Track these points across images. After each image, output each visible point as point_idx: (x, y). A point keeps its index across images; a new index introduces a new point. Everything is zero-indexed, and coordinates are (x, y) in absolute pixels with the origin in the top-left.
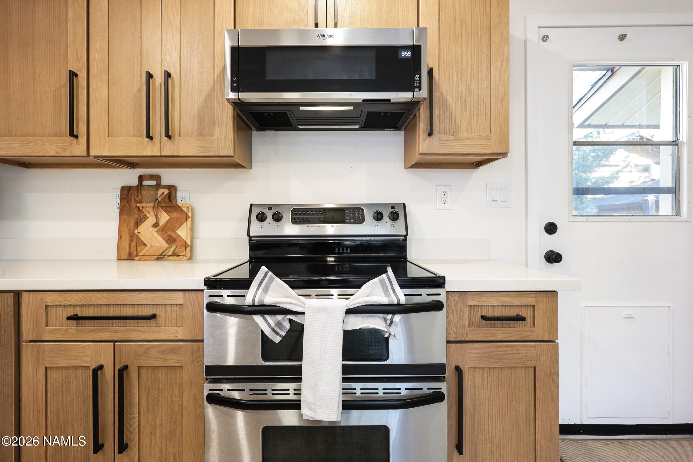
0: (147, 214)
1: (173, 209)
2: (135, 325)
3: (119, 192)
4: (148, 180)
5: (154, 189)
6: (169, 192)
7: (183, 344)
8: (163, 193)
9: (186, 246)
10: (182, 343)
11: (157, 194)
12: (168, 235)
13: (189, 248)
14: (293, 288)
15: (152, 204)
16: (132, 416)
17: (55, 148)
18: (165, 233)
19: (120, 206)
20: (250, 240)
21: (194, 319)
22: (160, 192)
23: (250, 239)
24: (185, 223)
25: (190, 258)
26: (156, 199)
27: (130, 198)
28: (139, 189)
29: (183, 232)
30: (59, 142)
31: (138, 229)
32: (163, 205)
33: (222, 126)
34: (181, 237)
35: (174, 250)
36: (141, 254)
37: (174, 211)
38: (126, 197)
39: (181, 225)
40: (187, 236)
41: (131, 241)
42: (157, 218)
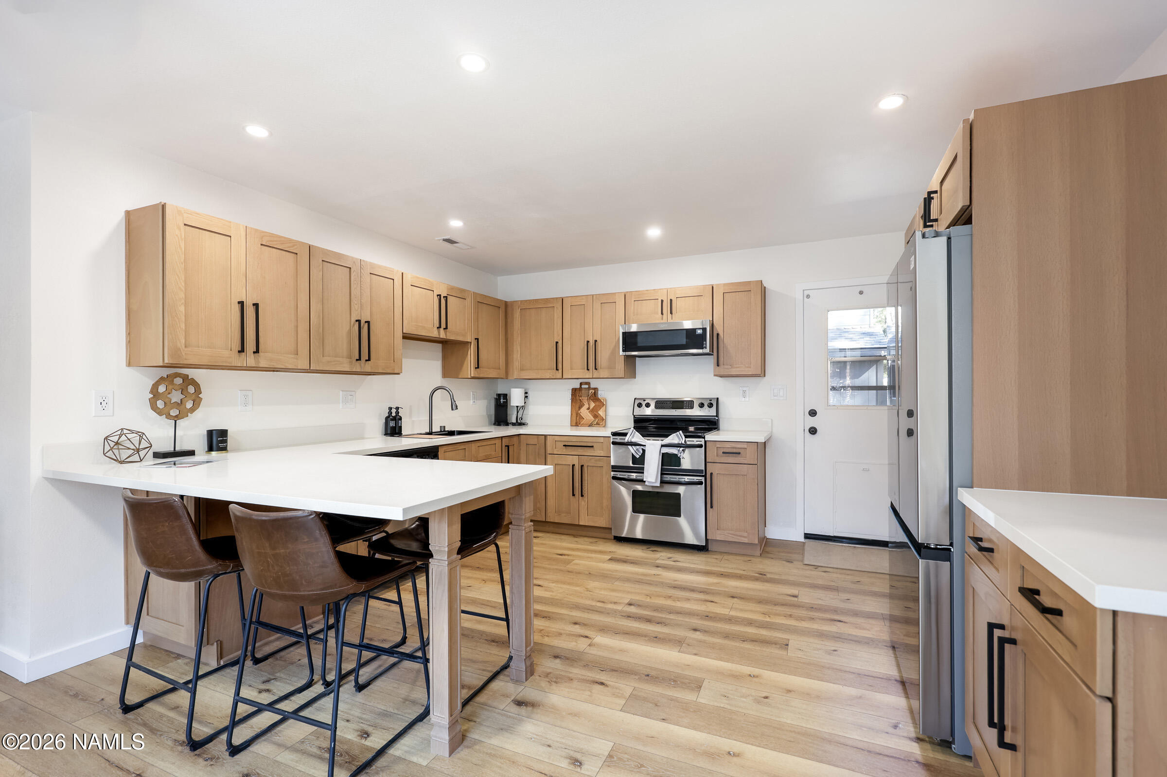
0: (584, 403)
2: (586, 449)
3: (570, 392)
4: (584, 385)
5: (587, 390)
6: (594, 392)
7: (603, 457)
8: (592, 392)
9: (603, 420)
11: (589, 393)
12: (594, 414)
14: (643, 436)
15: (587, 398)
16: (585, 484)
17: (547, 374)
18: (593, 412)
19: (571, 399)
20: (634, 417)
21: (607, 447)
22: (590, 391)
24: (602, 408)
25: (605, 425)
26: (588, 395)
27: (576, 394)
28: (580, 390)
29: (601, 413)
30: (551, 371)
31: (580, 410)
32: (592, 398)
33: (619, 364)
34: (600, 415)
35: (597, 421)
36: (582, 423)
37: (597, 401)
38: (574, 394)
40: (603, 414)
41: (577, 416)
42: (589, 405)
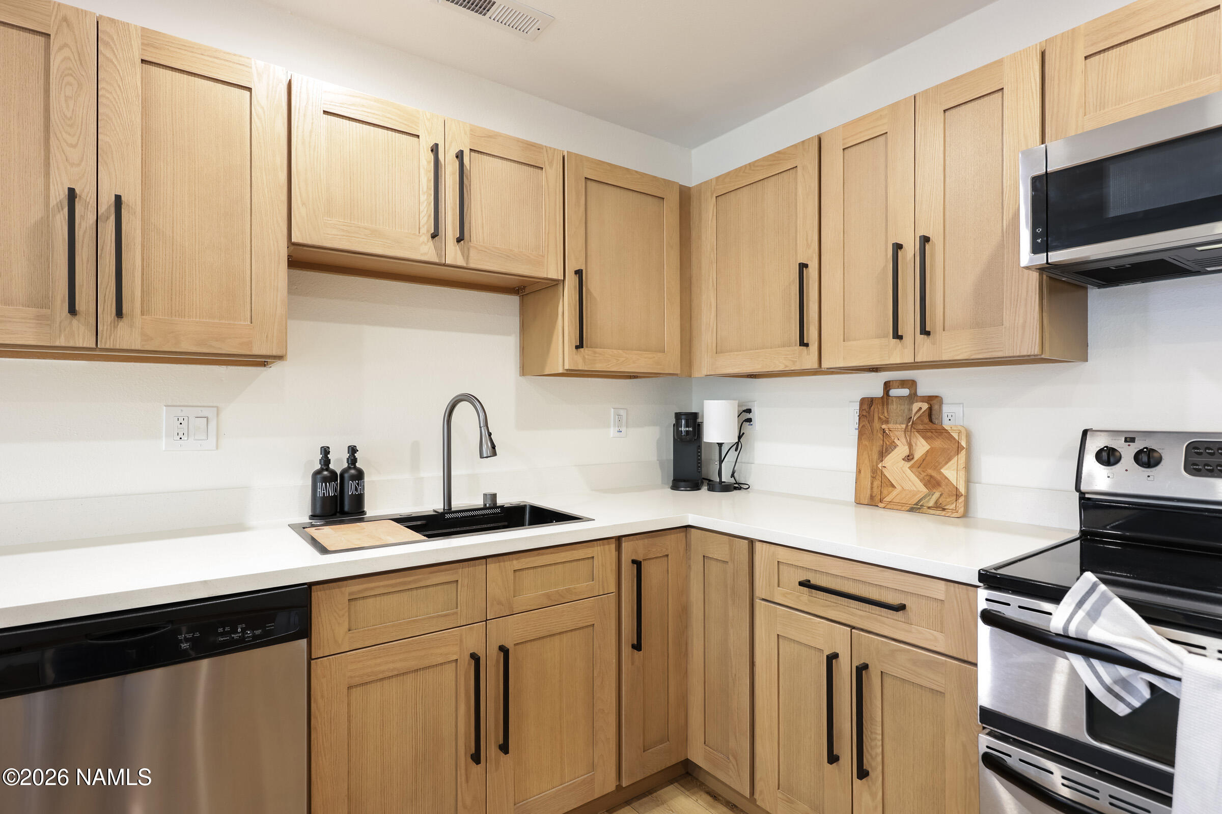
0: (896, 441)
1: (936, 434)
2: (877, 613)
3: (857, 407)
4: (898, 388)
5: (907, 402)
6: (929, 407)
7: (945, 660)
8: (921, 408)
9: (958, 495)
10: (944, 658)
11: (910, 410)
12: (927, 475)
13: (962, 499)
15: (904, 426)
16: (874, 736)
17: (784, 361)
18: (923, 471)
19: (859, 427)
20: (1082, 499)
21: (962, 627)
22: (916, 406)
23: (1082, 496)
24: (956, 459)
25: (965, 515)
26: (909, 417)
27: (872, 416)
28: (885, 402)
29: (952, 472)
30: (788, 353)
31: (883, 462)
32: (921, 427)
33: (1019, 305)
34: (949, 480)
35: (938, 499)
36: (888, 499)
37: (938, 437)
38: (867, 414)
39: (950, 460)
40: (959, 478)
41: (873, 478)
42: (910, 446)
